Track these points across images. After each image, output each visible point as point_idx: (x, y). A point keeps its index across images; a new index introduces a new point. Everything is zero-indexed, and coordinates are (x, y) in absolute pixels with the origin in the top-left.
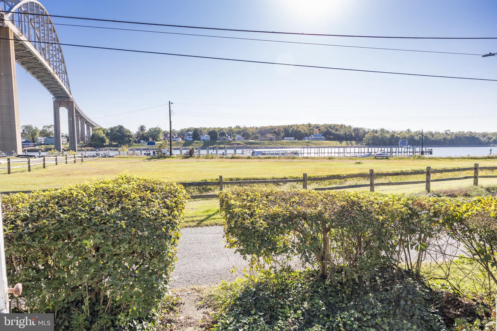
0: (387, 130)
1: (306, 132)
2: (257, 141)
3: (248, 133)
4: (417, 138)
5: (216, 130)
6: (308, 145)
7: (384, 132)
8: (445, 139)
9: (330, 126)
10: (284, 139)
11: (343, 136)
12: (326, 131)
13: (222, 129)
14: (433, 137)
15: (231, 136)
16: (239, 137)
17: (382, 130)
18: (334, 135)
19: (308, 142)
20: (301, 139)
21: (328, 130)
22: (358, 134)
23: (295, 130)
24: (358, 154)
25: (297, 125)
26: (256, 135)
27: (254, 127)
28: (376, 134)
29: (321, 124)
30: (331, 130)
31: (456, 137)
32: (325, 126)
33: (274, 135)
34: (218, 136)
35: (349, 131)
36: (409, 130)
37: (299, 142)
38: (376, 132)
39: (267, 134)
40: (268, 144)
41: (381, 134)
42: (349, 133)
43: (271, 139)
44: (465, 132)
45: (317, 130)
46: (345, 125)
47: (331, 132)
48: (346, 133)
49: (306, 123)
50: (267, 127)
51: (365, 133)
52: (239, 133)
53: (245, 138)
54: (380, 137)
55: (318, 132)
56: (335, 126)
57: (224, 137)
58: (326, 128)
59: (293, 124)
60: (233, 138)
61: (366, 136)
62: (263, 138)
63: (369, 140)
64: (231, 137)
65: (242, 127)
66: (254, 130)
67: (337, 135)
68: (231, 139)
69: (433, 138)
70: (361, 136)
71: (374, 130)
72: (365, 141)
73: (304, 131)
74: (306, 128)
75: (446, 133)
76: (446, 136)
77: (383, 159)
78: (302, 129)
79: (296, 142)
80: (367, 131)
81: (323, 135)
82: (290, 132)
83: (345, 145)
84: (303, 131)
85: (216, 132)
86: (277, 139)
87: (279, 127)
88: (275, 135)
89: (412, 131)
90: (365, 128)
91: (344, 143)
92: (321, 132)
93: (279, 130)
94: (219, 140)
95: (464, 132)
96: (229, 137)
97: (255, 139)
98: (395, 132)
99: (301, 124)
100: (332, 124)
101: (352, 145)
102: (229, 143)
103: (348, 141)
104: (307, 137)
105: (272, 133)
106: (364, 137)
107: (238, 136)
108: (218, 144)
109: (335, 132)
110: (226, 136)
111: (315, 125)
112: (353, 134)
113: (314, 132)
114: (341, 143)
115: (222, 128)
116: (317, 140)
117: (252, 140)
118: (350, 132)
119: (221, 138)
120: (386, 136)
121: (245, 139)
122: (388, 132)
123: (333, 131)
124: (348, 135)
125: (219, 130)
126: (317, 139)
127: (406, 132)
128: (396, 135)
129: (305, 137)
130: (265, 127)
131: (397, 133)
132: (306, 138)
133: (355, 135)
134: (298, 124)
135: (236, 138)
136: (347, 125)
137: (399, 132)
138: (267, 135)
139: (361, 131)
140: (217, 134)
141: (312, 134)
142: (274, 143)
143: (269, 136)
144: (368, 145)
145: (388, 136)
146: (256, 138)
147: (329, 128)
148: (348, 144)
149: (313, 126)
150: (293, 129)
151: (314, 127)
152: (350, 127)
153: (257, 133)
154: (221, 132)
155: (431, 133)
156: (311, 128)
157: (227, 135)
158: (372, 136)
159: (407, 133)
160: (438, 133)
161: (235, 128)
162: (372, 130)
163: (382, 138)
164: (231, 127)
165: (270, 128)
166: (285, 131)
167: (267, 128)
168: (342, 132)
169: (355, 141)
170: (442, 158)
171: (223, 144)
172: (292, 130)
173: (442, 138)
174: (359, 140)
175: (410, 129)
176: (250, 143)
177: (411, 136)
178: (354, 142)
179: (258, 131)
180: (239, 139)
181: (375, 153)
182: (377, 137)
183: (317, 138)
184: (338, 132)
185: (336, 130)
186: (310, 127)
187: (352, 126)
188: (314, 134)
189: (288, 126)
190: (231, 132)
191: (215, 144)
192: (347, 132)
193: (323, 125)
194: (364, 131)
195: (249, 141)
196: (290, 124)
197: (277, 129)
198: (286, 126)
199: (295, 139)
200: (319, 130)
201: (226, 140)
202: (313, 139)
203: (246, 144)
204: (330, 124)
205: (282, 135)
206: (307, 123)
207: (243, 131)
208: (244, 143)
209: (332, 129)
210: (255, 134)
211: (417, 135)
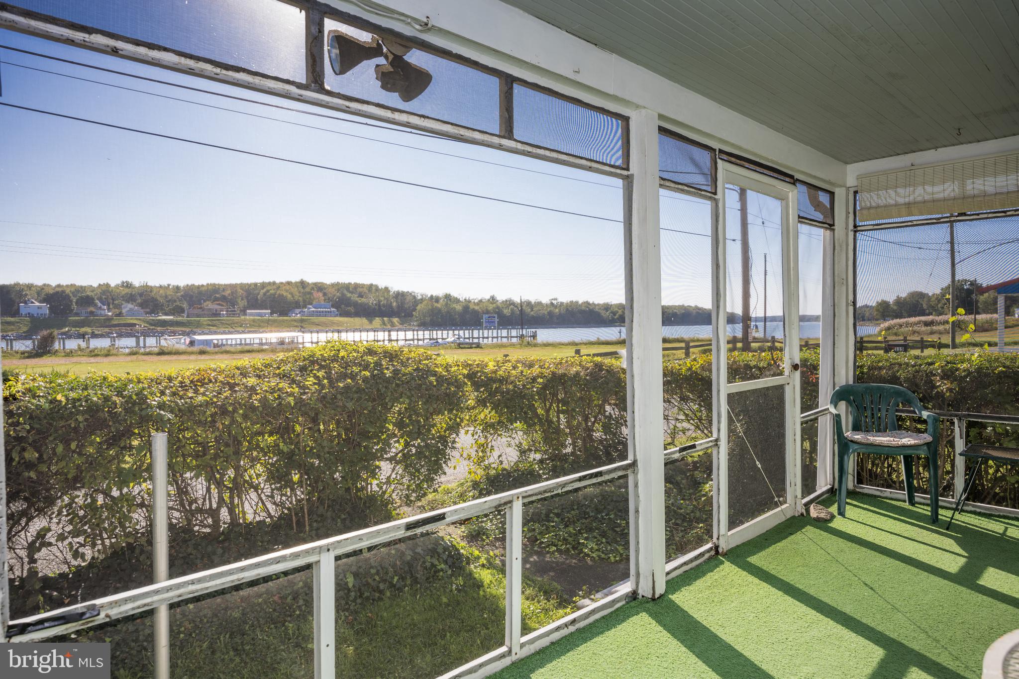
0: (456, 296)
1: (296, 298)
2: (180, 319)
3: (156, 300)
4: (507, 312)
5: (68, 291)
6: (302, 327)
7: (450, 300)
8: (550, 314)
9: (347, 287)
10: (245, 314)
11: (375, 309)
12: (339, 298)
13: (82, 289)
14: (532, 310)
15: (109, 306)
16: (131, 310)
17: (448, 297)
18: (356, 304)
19: (302, 321)
20: (286, 315)
21: (343, 295)
22: (403, 303)
23: (271, 294)
24: (412, 342)
25: (274, 283)
26: (178, 303)
27: (169, 285)
28: (436, 305)
29: (328, 283)
30: (349, 295)
31: (567, 310)
32: (337, 286)
33: (222, 305)
34: (74, 306)
35: (385, 298)
36: (493, 298)
37: (283, 321)
38: (437, 299)
39: (205, 301)
40: (209, 325)
41: (447, 304)
42: (385, 302)
43: (216, 314)
44: (580, 302)
45: (321, 294)
46: (377, 286)
47: (349, 299)
48: (380, 301)
49: (295, 279)
50: (203, 286)
51: (416, 301)
52: (131, 298)
53: (148, 310)
54: (444, 310)
55: (323, 298)
56: (357, 286)
57: (92, 309)
58: (338, 290)
59: (267, 281)
60: (117, 311)
61: (418, 308)
62: (196, 311)
63: (424, 316)
64: (109, 310)
65: (137, 284)
66: (169, 293)
67: (362, 305)
68: (110, 314)
69: (532, 313)
70: (409, 307)
71: (432, 296)
72: (417, 317)
73: (293, 297)
74: (295, 291)
75: (552, 303)
76: (552, 309)
77: (471, 348)
78: (287, 291)
79: (275, 321)
80: (419, 297)
81: (333, 306)
82: (259, 297)
83: (379, 327)
84: (289, 296)
85: (68, 295)
86: (231, 313)
87: (233, 287)
88: (224, 304)
89: (498, 299)
90: (416, 292)
91: (377, 321)
92: (329, 299)
93: (232, 293)
94: (77, 314)
95: (577, 302)
96: (105, 307)
97: (173, 314)
98: (470, 301)
99: (284, 281)
100: (350, 284)
101: (393, 325)
102: (107, 323)
103: (385, 319)
104: (300, 310)
105: (216, 299)
106: (415, 310)
107: (130, 306)
108: (75, 327)
109: (357, 299)
110: (96, 305)
111: (315, 284)
112: (394, 304)
113: (314, 299)
114: (371, 322)
115: (81, 287)
116: (320, 316)
117: (166, 314)
118: (387, 299)
119: (83, 311)
120: (455, 309)
121: (150, 313)
122: (457, 301)
123: (354, 298)
124: (384, 305)
125: (73, 290)
126: (319, 314)
127: (489, 300)
128: (472, 306)
129: (294, 308)
130: (199, 287)
131: (474, 302)
132: (297, 311)
133: (398, 307)
134: (278, 281)
135: (124, 311)
136: (382, 285)
137: (476, 301)
138: (205, 304)
139: (408, 298)
140: (71, 301)
141: (311, 304)
142: (223, 324)
143: (209, 305)
144: (424, 325)
145: (459, 308)
146: (179, 311)
147: (345, 292)
148: (384, 324)
149: (310, 287)
150: (268, 291)
151: (313, 288)
152: (386, 289)
153: (180, 301)
154: (82, 298)
155: (529, 303)
156: (307, 290)
157: (99, 304)
158: (430, 307)
159: (491, 303)
160: (540, 303)
161: (117, 286)
162: (429, 296)
163: (448, 312)
164: (108, 285)
165: (210, 287)
166: (247, 297)
167: (203, 289)
168: (371, 300)
169: (398, 317)
170: (563, 344)
171: (89, 326)
172: (265, 294)
173: (546, 312)
174: (405, 316)
175: (495, 296)
176: (164, 323)
177: (498, 307)
178: (397, 319)
179: (182, 296)
180: (131, 313)
181: (443, 339)
182: (439, 310)
183: (320, 312)
184: (364, 300)
185: (361, 296)
186: (303, 288)
187: (392, 288)
188: (314, 303)
189: (256, 284)
190: (107, 295)
191: (65, 326)
192: (382, 299)
193: (333, 285)
194: (414, 297)
195: (160, 318)
196: (259, 280)
197: (229, 292)
198: (249, 285)
199: (272, 314)
200: (325, 294)
201: (97, 316)
202: (312, 314)
203: (151, 325)
204: (347, 282)
205: (242, 303)
206: (298, 280)
207: (141, 295)
208: (148, 322)
209: (352, 293)
210: (175, 301)
211: (508, 307)
